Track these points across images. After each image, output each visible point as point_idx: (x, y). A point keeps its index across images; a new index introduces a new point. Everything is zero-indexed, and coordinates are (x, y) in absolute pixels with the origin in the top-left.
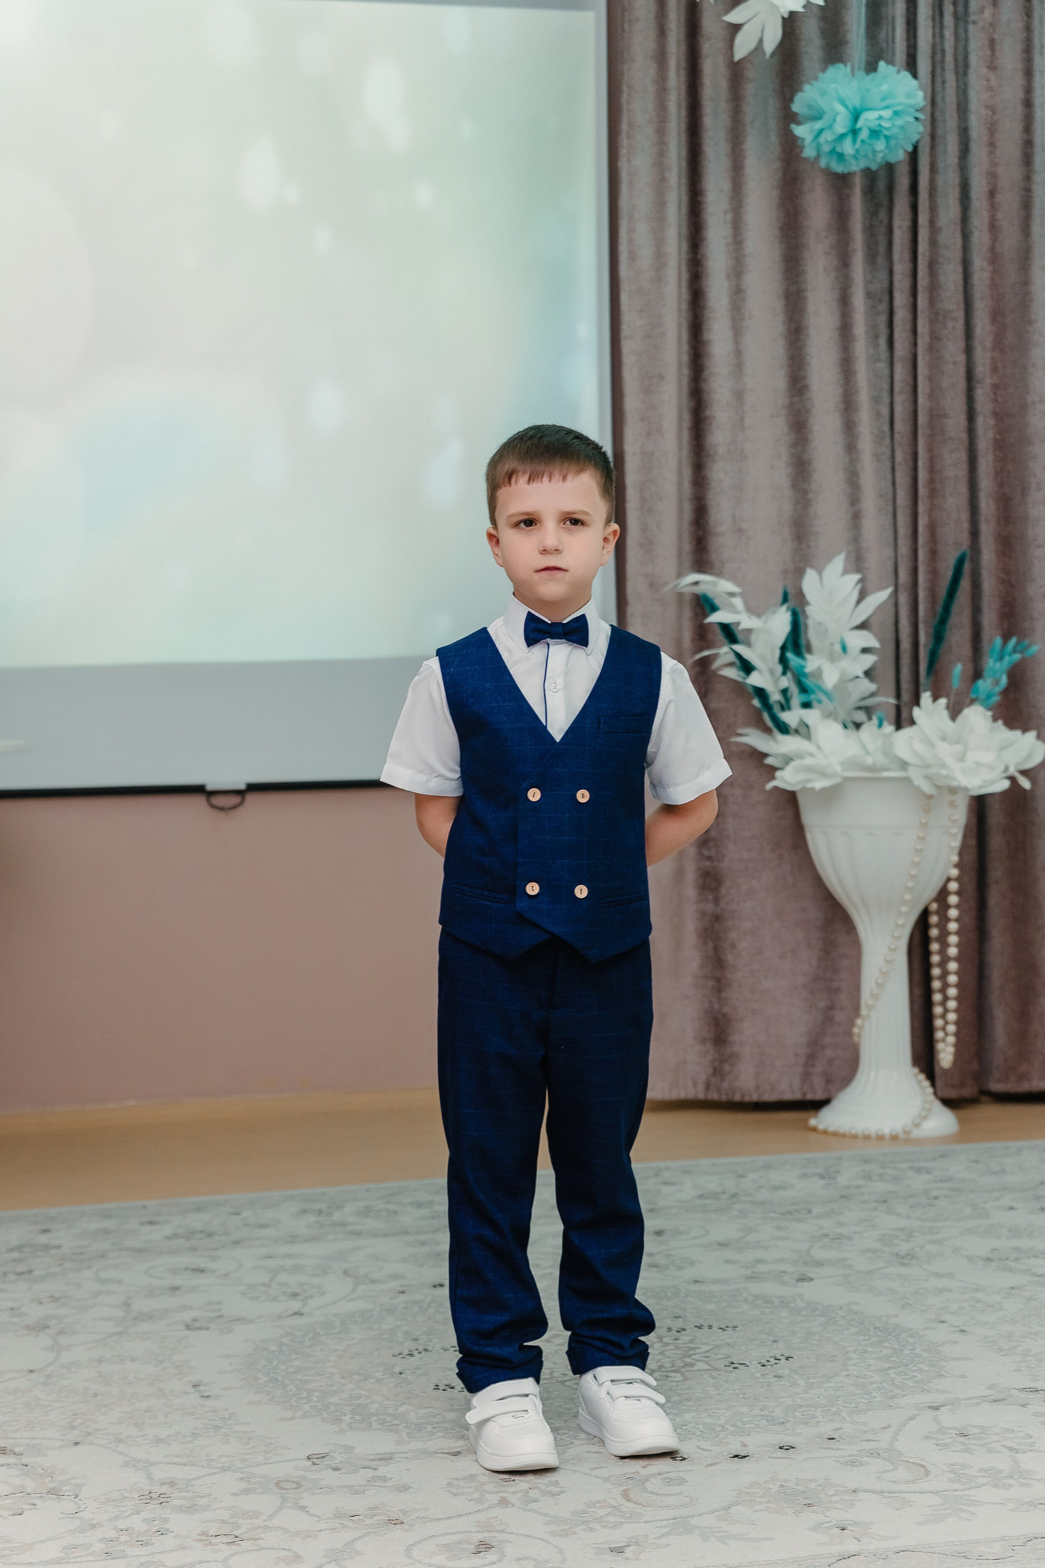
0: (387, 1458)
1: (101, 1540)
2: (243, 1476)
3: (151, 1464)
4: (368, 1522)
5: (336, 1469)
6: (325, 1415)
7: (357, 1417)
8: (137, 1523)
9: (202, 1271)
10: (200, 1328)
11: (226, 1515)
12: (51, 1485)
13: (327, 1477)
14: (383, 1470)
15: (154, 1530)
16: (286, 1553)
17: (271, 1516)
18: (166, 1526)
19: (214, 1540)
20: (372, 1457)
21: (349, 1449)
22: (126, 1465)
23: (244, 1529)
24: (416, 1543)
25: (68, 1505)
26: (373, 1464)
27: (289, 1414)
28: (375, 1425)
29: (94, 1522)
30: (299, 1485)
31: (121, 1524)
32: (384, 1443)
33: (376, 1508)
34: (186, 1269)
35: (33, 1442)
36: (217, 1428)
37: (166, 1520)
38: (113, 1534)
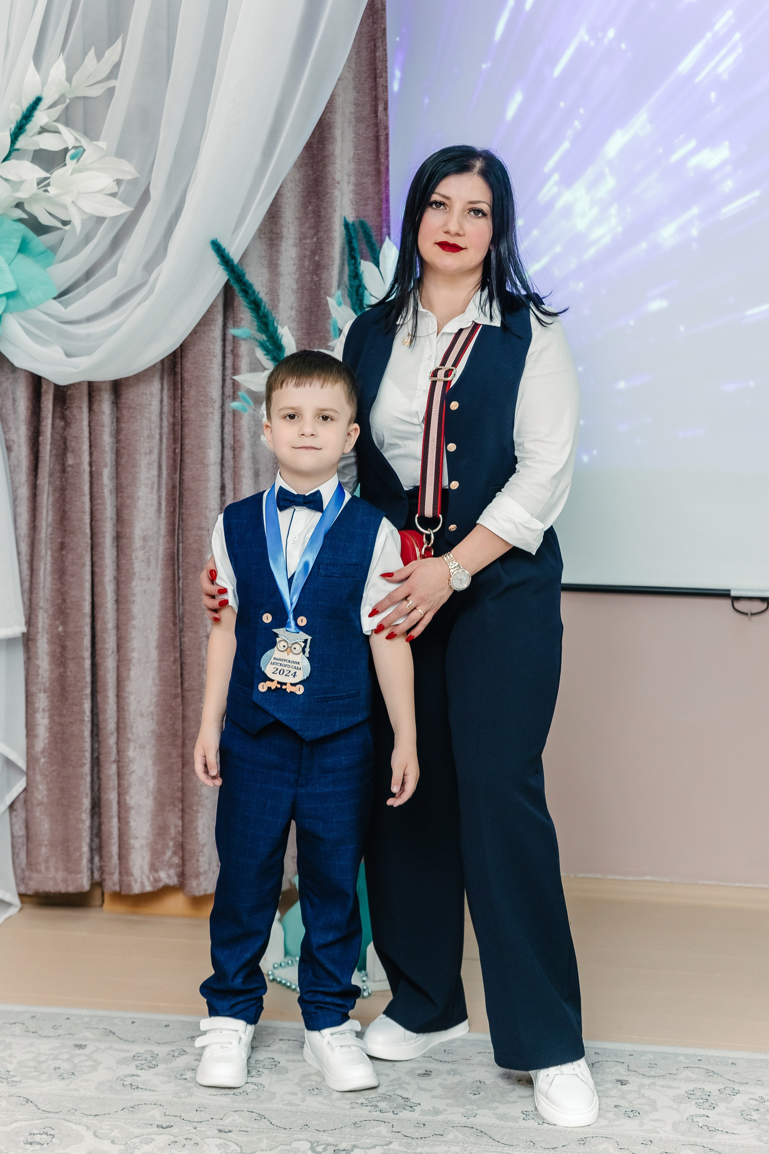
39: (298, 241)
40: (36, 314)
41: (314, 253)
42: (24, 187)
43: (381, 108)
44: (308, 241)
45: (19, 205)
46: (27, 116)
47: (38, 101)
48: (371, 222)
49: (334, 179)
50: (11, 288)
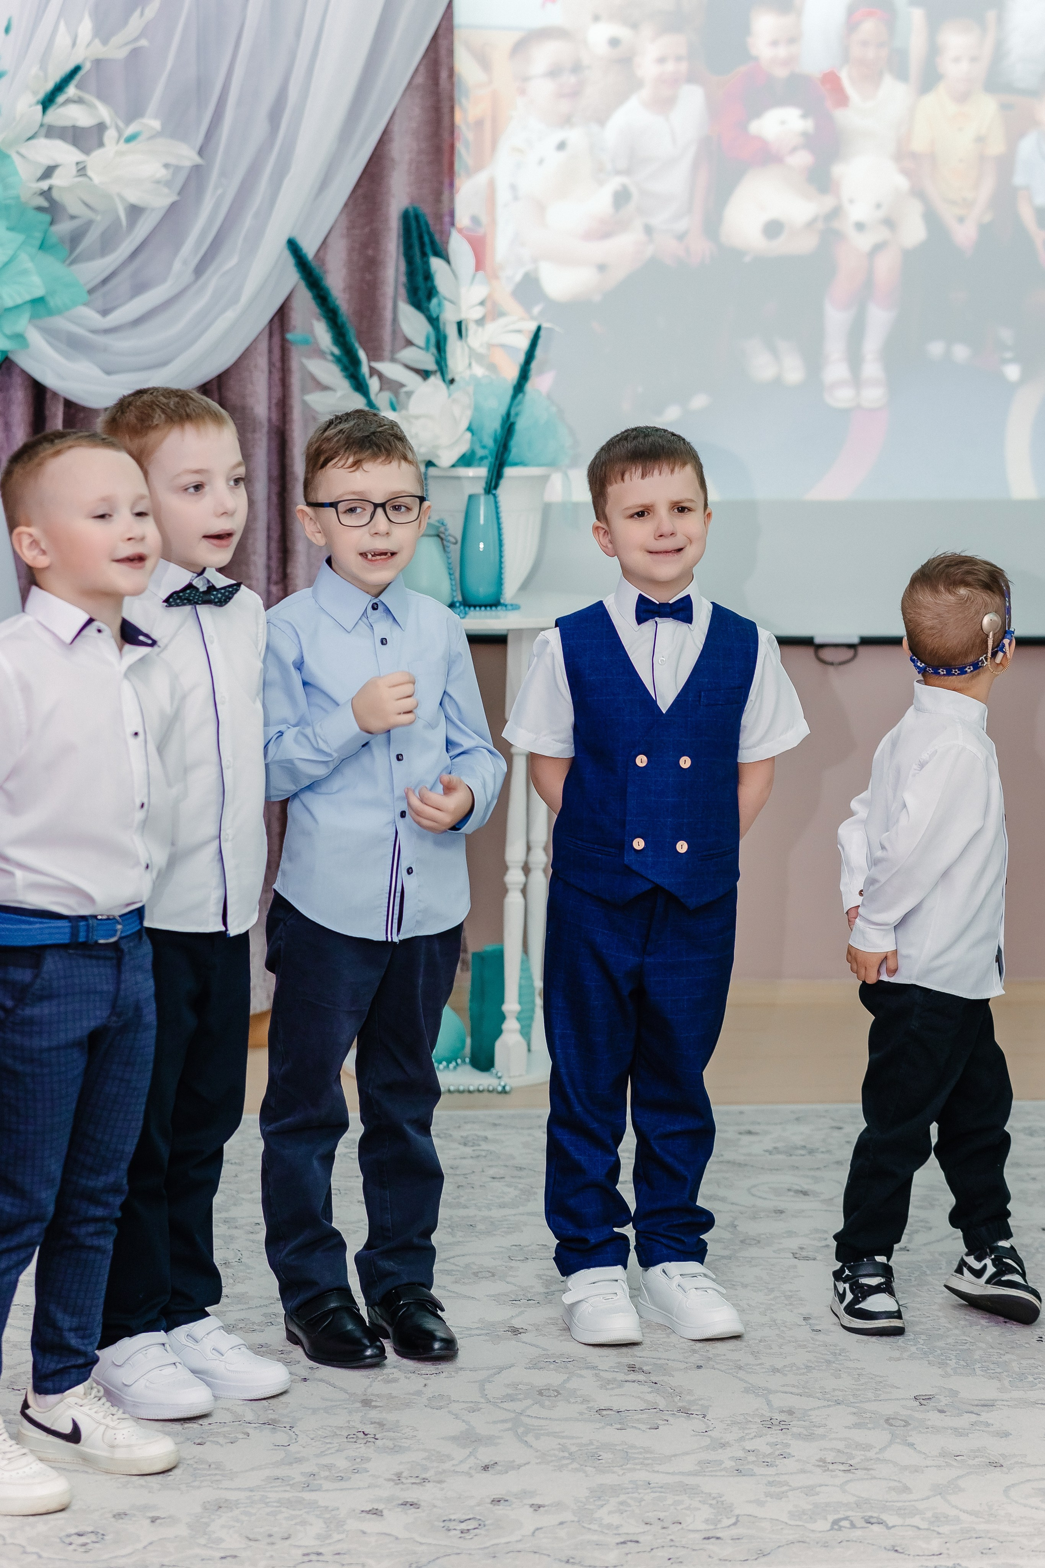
0: (989, 1405)
1: (731, 1458)
2: (855, 1410)
3: (770, 1392)
4: (971, 1462)
5: (942, 1411)
6: (931, 1358)
7: (962, 1363)
8: (761, 1445)
9: (805, 1193)
10: (807, 1258)
11: (841, 1445)
12: (680, 1404)
13: (934, 1418)
14: (985, 1416)
15: (777, 1453)
16: (896, 1484)
17: (882, 1450)
18: (788, 1451)
19: (831, 1467)
20: (976, 1403)
21: (954, 1393)
22: (747, 1391)
23: (857, 1460)
24: (1013, 1485)
25: (697, 1424)
26: (976, 1409)
27: (896, 1354)
28: (978, 1372)
29: (723, 1441)
30: (907, 1424)
31: (749, 1445)
32: (987, 1390)
33: (978, 1450)
34: (789, 1190)
35: (659, 1362)
36: (828, 1362)
37: (788, 1445)
38: (741, 1454)
39: (345, 231)
40: (60, 323)
41: (365, 246)
42: (57, 173)
43: (444, 75)
44: (357, 232)
45: (46, 194)
46: (59, 88)
47: (76, 70)
48: (426, 210)
49: (393, 160)
50: (39, 292)
